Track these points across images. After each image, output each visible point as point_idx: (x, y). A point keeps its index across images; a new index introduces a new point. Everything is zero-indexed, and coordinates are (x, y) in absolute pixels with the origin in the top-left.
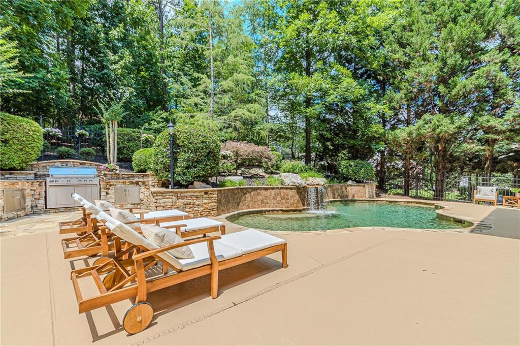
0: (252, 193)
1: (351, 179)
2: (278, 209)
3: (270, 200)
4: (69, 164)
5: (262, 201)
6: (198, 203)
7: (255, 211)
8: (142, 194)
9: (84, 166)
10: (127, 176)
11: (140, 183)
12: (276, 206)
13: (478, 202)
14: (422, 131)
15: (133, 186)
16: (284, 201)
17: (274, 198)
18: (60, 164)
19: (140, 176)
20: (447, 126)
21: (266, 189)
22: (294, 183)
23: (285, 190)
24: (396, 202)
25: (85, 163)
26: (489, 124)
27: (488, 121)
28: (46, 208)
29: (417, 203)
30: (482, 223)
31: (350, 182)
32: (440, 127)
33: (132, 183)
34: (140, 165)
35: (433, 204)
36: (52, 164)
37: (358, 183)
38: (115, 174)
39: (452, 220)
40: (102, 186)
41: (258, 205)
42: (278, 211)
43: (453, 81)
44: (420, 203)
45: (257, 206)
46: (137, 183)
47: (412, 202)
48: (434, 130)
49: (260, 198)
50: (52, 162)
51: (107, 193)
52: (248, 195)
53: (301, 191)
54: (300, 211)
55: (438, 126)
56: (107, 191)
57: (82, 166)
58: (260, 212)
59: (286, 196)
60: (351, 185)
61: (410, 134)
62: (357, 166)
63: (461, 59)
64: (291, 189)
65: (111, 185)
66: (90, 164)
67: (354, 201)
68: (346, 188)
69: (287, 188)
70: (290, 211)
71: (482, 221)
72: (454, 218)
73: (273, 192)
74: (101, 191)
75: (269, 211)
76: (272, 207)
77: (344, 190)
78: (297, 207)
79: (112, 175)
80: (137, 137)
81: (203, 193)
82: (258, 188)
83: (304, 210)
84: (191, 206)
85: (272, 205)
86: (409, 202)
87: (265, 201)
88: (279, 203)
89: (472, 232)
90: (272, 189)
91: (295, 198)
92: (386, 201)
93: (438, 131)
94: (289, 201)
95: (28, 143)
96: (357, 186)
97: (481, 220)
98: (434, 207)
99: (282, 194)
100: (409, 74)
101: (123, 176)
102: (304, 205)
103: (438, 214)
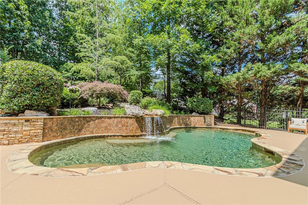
0: (97, 121)
1: (195, 111)
2: (118, 134)
3: (113, 127)
5: (106, 128)
6: (15, 130)
7: (98, 136)
12: (117, 132)
13: (292, 131)
14: (247, 76)
16: (124, 128)
17: (116, 126)
20: (265, 71)
21: (110, 118)
22: (133, 113)
23: (125, 119)
24: (227, 129)
26: (300, 69)
27: (298, 67)
29: (243, 130)
31: (194, 114)
32: (259, 73)
35: (253, 132)
37: (200, 114)
41: (102, 131)
42: (118, 136)
43: (268, 38)
44: (246, 131)
45: (101, 132)
47: (239, 130)
48: (255, 75)
49: (104, 125)
52: (92, 123)
53: (140, 120)
54: (138, 136)
55: (258, 72)
58: (103, 137)
59: (126, 124)
60: (194, 116)
61: (238, 79)
62: (199, 102)
63: (274, 21)
64: (131, 118)
68: (189, 119)
69: (127, 118)
70: (129, 136)
71: (292, 155)
72: (265, 149)
73: (116, 120)
75: (111, 136)
76: (115, 133)
77: (187, 120)
78: (136, 133)
81: (23, 121)
82: (103, 117)
83: (141, 135)
84: (5, 133)
85: (115, 131)
86: (237, 130)
87: (109, 127)
88: (120, 130)
90: (115, 118)
91: (134, 126)
92: (220, 128)
93: (258, 75)
94: (128, 128)
96: (198, 116)
98: (254, 134)
99: (123, 122)
100: (237, 34)
102: (142, 131)
103: (253, 144)
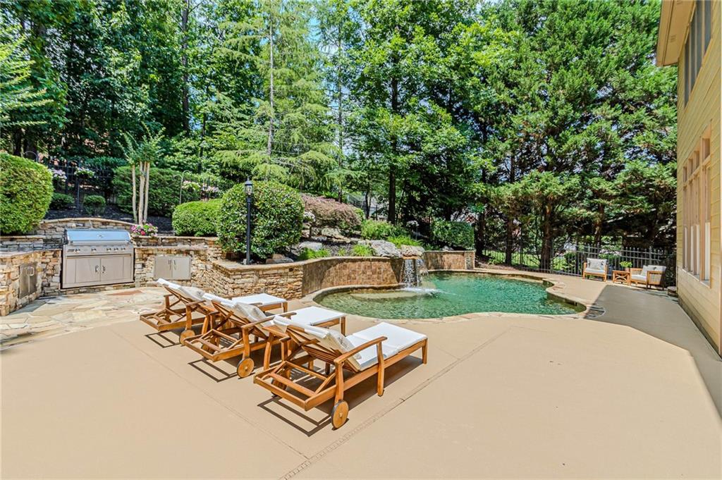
0: (338, 266)
1: (447, 245)
2: (368, 286)
3: (359, 275)
4: (87, 224)
5: (349, 276)
6: (282, 282)
7: (341, 289)
8: (194, 267)
9: (107, 226)
10: (167, 241)
11: (192, 253)
12: (365, 283)
13: (588, 277)
14: (530, 190)
15: (181, 255)
16: (375, 276)
17: (364, 273)
18: (74, 225)
19: (185, 241)
20: (557, 185)
21: (354, 261)
22: (388, 254)
23: (376, 262)
24: (500, 274)
25: (109, 223)
26: (600, 187)
27: (599, 184)
28: (61, 288)
29: (522, 276)
30: (595, 306)
31: (446, 249)
32: (549, 188)
33: (180, 252)
34: (186, 226)
35: (541, 279)
36: (64, 224)
37: (455, 250)
38: (153, 238)
39: (564, 301)
40: (137, 257)
41: (344, 280)
42: (368, 288)
43: (563, 135)
44: (526, 277)
45: (342, 282)
46: (187, 252)
47: (517, 275)
48: (542, 190)
49: (346, 272)
50: (64, 222)
51: (144, 266)
52: (332, 269)
53: (396, 263)
54: (394, 288)
55: (547, 186)
56: (143, 262)
57: (104, 227)
58: (346, 290)
59: (378, 270)
60: (448, 253)
61: (515, 192)
62: (454, 228)
63: (572, 112)
64: (384, 261)
65: (149, 255)
66: (116, 223)
67: (450, 273)
68: (442, 257)
69: (379, 260)
70: (383, 288)
71: (594, 304)
72: (566, 299)
73: (363, 264)
74: (136, 262)
75: (357, 289)
76: (361, 284)
77: (439, 258)
78: (391, 283)
79: (148, 239)
80: (168, 182)
81: (287, 270)
82: (345, 260)
83: (399, 287)
84: (275, 286)
85: (361, 280)
86: (513, 275)
87: (353, 276)
88: (369, 279)
89: (586, 317)
90: (362, 260)
91: (388, 273)
92: (489, 273)
93: (546, 191)
94: (381, 276)
95: (38, 196)
96: (454, 253)
97: (593, 302)
98: (541, 282)
99: (373, 268)
100: (517, 121)
101: (163, 241)
102: (398, 281)
103: (548, 293)
